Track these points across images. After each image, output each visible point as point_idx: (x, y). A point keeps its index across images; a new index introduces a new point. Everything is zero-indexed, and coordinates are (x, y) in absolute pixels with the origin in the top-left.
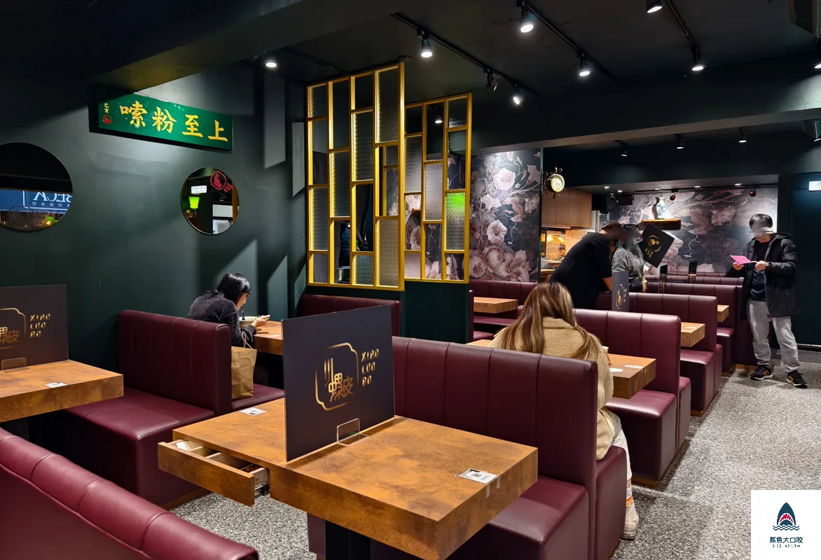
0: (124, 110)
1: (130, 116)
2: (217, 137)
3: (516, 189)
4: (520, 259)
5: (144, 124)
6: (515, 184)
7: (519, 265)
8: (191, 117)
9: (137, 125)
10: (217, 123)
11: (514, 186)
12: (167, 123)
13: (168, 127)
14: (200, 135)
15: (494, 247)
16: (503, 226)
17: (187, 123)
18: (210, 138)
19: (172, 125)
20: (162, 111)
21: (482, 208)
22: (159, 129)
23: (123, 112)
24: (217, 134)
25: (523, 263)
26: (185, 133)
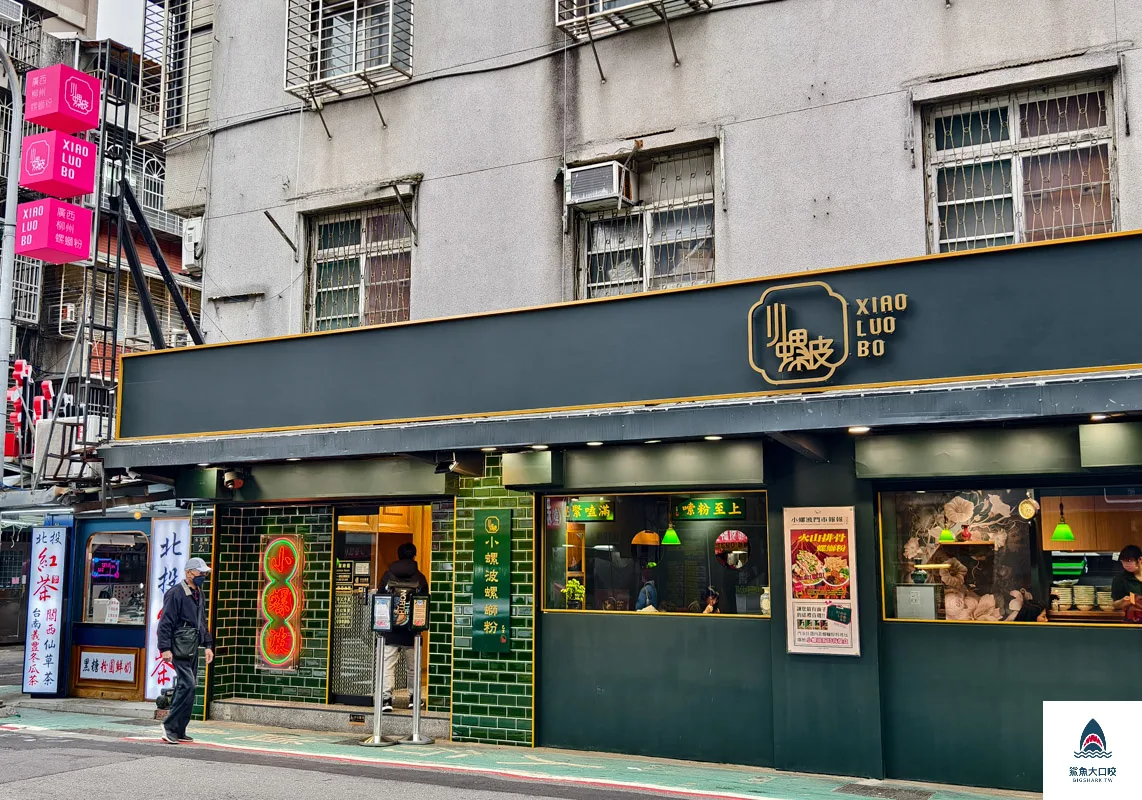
0: (684, 508)
1: (687, 511)
2: (734, 512)
3: (975, 522)
4: (986, 605)
5: (693, 513)
6: (974, 515)
7: (986, 612)
8: (718, 504)
9: (689, 514)
10: (734, 504)
11: (972, 518)
13: (706, 512)
14: (724, 513)
15: (952, 590)
16: (961, 565)
17: (716, 508)
18: (730, 513)
19: (708, 510)
20: (703, 504)
21: (931, 542)
22: (701, 514)
23: (684, 510)
24: (734, 510)
25: (992, 610)
26: (715, 513)
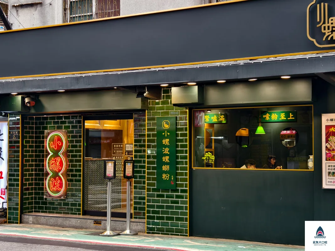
1: (266, 118)
2: (291, 118)
5: (269, 119)
8: (282, 114)
9: (267, 120)
10: (291, 114)
12: (275, 117)
13: (276, 118)
14: (285, 118)
17: (281, 116)
18: (288, 119)
19: (277, 117)
20: (274, 114)
22: (273, 119)
23: (264, 117)
24: (291, 117)
26: (280, 119)
